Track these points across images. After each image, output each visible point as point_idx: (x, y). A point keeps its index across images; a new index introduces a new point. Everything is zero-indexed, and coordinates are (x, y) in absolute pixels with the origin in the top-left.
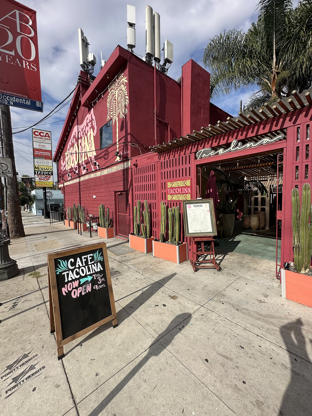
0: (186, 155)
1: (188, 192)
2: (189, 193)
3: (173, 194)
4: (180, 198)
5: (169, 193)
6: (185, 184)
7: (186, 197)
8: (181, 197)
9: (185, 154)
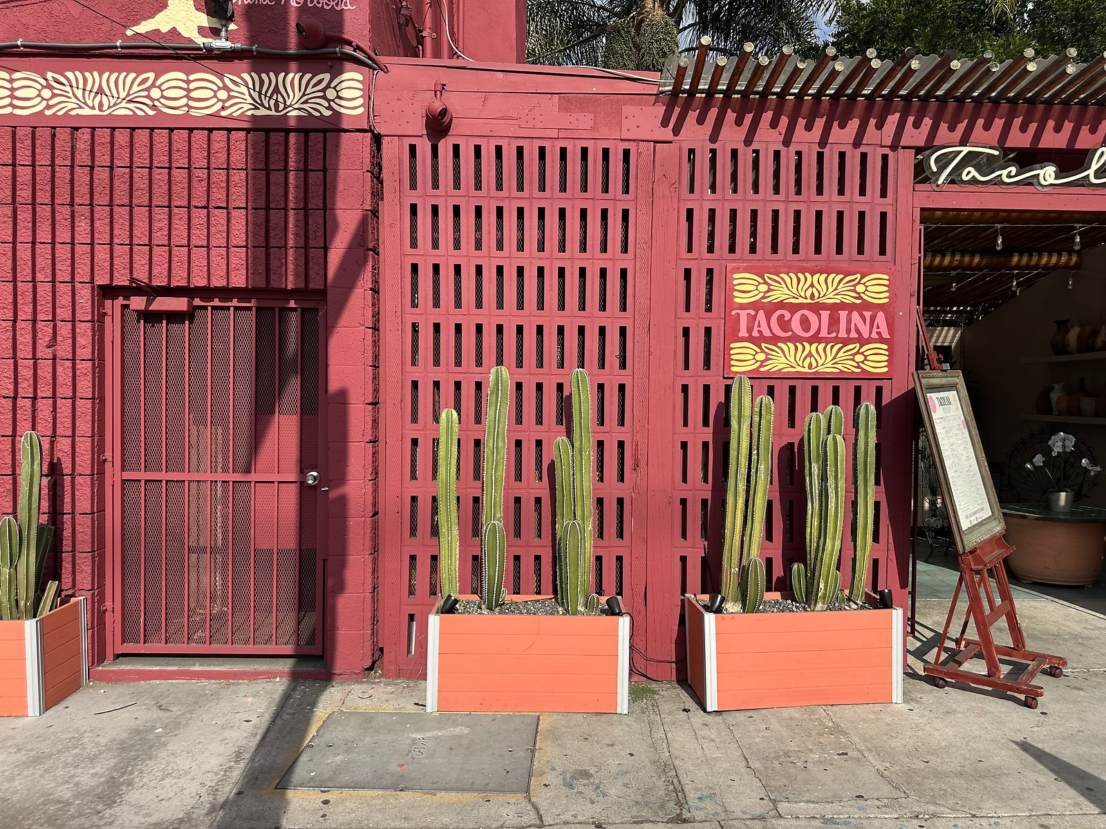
0: (863, 149)
1: (874, 336)
2: (881, 340)
3: (774, 340)
4: (820, 363)
5: (743, 333)
6: (855, 291)
7: (859, 358)
8: (829, 358)
9: (857, 143)
